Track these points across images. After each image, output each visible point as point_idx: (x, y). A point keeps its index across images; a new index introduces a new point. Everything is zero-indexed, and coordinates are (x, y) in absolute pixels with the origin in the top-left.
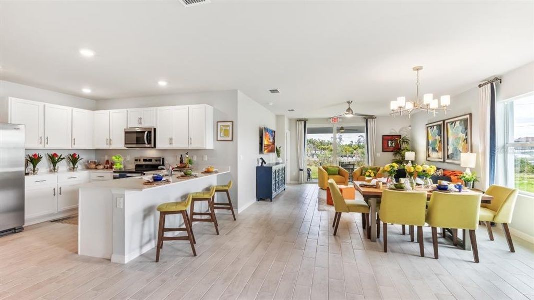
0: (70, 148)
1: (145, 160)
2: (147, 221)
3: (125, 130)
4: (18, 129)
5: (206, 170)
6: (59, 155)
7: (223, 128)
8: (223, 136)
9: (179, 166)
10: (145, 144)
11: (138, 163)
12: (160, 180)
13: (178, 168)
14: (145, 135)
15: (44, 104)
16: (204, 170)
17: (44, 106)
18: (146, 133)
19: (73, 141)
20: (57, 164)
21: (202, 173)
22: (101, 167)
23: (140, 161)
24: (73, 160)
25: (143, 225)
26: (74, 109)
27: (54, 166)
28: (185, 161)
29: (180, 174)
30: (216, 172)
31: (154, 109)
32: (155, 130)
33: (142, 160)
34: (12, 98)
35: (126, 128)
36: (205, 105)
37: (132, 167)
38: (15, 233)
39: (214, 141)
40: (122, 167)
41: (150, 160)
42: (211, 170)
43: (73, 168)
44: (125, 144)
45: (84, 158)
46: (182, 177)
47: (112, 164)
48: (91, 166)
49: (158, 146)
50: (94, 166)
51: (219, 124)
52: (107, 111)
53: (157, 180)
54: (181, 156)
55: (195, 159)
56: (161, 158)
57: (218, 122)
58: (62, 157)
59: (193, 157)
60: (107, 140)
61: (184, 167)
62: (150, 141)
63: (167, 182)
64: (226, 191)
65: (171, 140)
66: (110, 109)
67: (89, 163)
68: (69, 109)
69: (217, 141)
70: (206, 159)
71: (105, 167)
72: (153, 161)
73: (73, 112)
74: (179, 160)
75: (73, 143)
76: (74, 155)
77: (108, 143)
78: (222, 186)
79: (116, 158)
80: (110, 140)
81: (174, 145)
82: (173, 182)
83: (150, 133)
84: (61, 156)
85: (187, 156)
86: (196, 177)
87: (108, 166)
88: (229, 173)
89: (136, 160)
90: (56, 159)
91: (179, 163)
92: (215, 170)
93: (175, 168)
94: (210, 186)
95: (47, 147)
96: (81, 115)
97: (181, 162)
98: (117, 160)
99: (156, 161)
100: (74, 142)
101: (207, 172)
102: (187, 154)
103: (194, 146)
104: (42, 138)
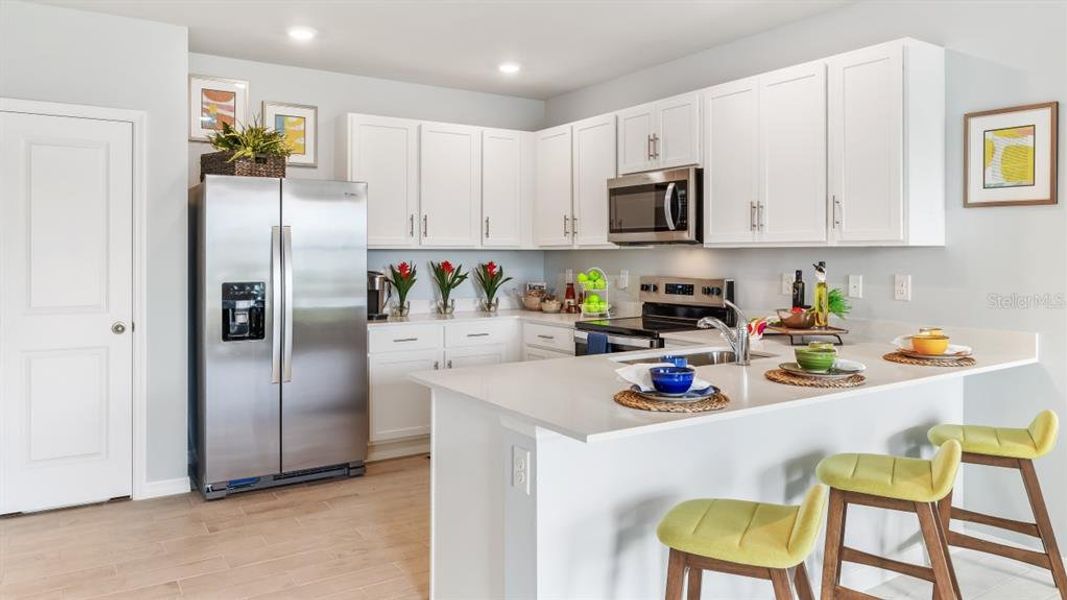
0: (480, 248)
1: (671, 289)
2: (630, 559)
3: (610, 181)
4: (352, 195)
5: (909, 346)
6: (455, 266)
7: (1001, 143)
8: (1001, 181)
9: (786, 315)
10: (667, 229)
11: (653, 298)
12: (683, 387)
13: (782, 324)
14: (668, 197)
15: (418, 122)
16: (899, 344)
17: (420, 127)
18: (671, 187)
19: (485, 224)
20: (452, 291)
21: (889, 358)
22: (553, 305)
23: (656, 288)
24: (489, 279)
25: (615, 575)
26: (489, 131)
27: (446, 297)
28: (812, 297)
29: (787, 355)
30: (963, 360)
31: (696, 95)
32: (699, 174)
33: (662, 289)
34: (353, 114)
35: (613, 176)
36: (908, 41)
37: (632, 310)
38: (348, 476)
39: (947, 207)
40: (605, 307)
41: (688, 290)
42: (935, 347)
43: (489, 306)
44: (612, 231)
45: (515, 275)
46: (789, 374)
47: (583, 297)
48: (534, 300)
49: (711, 236)
50: (538, 300)
51: (977, 126)
52: (565, 128)
53: (669, 385)
54: (799, 274)
55: (857, 289)
56: (722, 281)
57: (967, 117)
58: (461, 273)
59: (847, 280)
60: (566, 219)
61: (808, 325)
62: (685, 217)
63: (714, 398)
64: (1022, 465)
65: (755, 209)
66: (573, 121)
67: (529, 289)
68: (475, 130)
69: (966, 205)
70: (907, 289)
71: (562, 305)
72: (698, 290)
73: (485, 137)
74: (789, 291)
75: (485, 232)
76: (491, 266)
77: (569, 229)
78: (996, 433)
79: (589, 279)
80: (574, 219)
81: (767, 229)
82: (757, 401)
83: (682, 185)
84: (460, 267)
85: (822, 278)
86: (856, 378)
87: (572, 301)
88: (1036, 364)
89: (645, 288)
90: (449, 277)
91: (789, 305)
92: (958, 348)
93: (772, 324)
94: (931, 424)
95: (427, 243)
96: (503, 146)
97: (798, 302)
98: (591, 283)
99: (708, 291)
100: (488, 226)
101: (914, 355)
102: (820, 267)
103: (852, 232)
104: (414, 218)
